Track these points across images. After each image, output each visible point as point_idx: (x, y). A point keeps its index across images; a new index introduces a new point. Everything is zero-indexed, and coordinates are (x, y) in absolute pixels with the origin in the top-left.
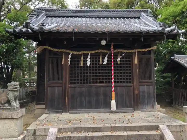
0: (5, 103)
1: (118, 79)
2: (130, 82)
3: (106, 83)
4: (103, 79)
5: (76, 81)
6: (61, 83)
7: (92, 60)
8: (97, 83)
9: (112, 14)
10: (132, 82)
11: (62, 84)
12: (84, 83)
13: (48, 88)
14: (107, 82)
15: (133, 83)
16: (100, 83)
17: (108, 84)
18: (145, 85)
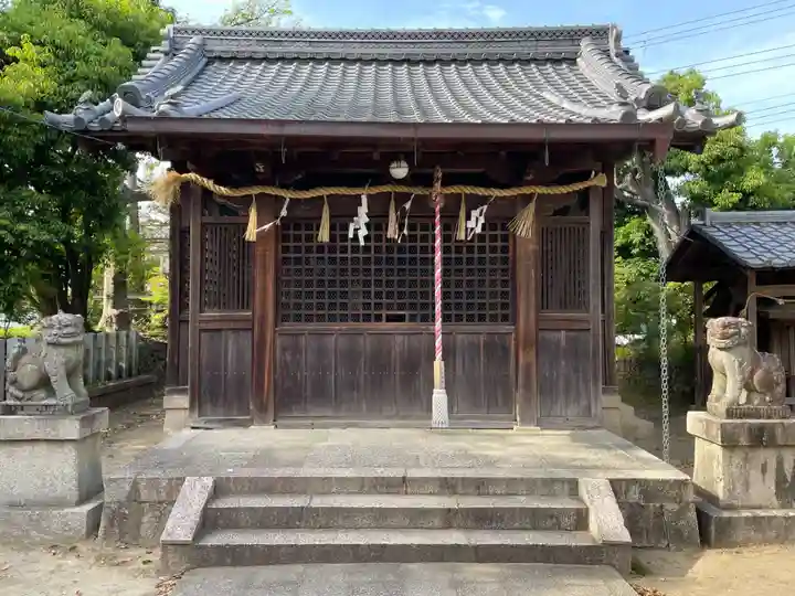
0: (35, 388)
1: (458, 306)
2: (505, 318)
3: (413, 318)
4: (401, 307)
5: (303, 312)
6: (245, 320)
7: (373, 233)
8: (378, 318)
9: (464, 45)
10: (510, 318)
11: (248, 320)
12: (332, 318)
13: (203, 335)
14: (419, 318)
15: (515, 322)
16: (390, 319)
17: (423, 326)
18: (559, 330)
